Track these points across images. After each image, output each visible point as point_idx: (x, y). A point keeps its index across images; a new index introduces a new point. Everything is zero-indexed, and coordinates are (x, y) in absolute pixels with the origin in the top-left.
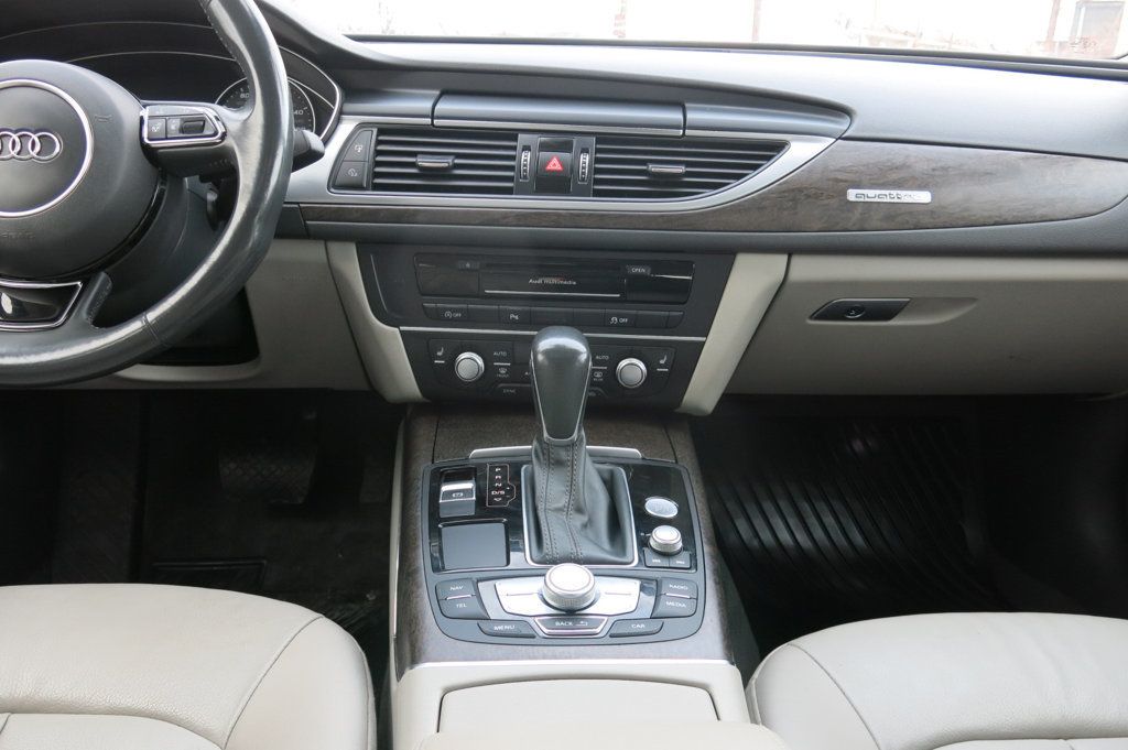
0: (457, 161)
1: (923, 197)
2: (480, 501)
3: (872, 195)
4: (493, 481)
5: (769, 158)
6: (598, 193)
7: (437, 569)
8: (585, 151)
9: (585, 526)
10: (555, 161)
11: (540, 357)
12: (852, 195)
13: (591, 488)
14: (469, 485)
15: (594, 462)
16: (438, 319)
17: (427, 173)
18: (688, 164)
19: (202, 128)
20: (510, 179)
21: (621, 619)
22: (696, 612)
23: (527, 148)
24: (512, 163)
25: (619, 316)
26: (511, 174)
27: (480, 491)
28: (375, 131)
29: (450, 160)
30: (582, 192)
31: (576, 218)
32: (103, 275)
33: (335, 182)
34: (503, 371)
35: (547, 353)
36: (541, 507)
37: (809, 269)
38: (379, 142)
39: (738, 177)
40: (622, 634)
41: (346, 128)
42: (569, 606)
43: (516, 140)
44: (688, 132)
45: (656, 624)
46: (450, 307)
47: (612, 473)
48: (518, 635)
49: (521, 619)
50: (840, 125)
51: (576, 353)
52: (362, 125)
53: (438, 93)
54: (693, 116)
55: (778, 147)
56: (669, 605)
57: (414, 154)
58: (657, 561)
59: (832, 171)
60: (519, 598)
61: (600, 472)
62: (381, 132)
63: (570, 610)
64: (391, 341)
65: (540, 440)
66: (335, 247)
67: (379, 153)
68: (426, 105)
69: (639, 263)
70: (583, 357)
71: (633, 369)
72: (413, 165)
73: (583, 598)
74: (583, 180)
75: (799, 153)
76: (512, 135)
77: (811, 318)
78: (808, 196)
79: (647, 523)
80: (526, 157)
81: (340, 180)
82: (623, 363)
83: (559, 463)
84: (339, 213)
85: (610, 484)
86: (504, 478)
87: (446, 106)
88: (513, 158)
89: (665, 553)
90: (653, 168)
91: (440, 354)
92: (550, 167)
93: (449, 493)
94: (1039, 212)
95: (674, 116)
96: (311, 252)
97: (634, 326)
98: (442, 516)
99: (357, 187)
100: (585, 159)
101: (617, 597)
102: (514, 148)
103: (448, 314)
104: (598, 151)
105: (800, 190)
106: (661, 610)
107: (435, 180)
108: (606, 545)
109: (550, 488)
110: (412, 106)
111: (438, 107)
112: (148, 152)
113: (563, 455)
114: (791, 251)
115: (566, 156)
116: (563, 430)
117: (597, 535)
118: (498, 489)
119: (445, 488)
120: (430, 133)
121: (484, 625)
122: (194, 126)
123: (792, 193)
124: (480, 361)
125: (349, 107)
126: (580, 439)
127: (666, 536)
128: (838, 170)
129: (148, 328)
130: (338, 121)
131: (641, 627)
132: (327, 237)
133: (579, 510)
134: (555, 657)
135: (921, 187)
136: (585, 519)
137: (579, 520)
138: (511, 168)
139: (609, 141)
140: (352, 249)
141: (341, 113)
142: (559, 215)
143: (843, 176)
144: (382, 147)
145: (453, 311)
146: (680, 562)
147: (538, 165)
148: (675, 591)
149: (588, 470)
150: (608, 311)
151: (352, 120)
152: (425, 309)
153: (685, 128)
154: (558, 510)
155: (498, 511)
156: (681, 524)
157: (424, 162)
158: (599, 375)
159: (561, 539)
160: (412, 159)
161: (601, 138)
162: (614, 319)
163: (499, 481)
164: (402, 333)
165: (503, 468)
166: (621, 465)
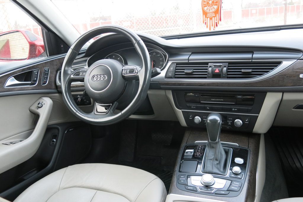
0: (194, 71)
2: (194, 155)
4: (198, 150)
5: (276, 66)
6: (228, 78)
7: (180, 171)
8: (225, 67)
9: (218, 164)
10: (217, 70)
11: (208, 121)
12: (301, 76)
13: (221, 154)
14: (192, 150)
15: (223, 146)
16: (189, 108)
17: (187, 74)
18: (253, 69)
19: (133, 72)
20: (206, 75)
21: (219, 190)
22: (239, 191)
23: (210, 67)
24: (207, 71)
25: (235, 108)
27: (194, 152)
28: (175, 64)
29: (192, 70)
30: (224, 78)
31: (222, 84)
32: (116, 102)
33: (166, 77)
34: (206, 121)
35: (210, 120)
36: (206, 158)
37: (288, 96)
38: (176, 67)
39: (272, 69)
40: (218, 194)
43: (208, 64)
44: (253, 60)
45: (228, 192)
46: (193, 105)
47: (228, 150)
48: (194, 190)
49: (195, 187)
50: (299, 56)
51: (217, 121)
52: (173, 63)
53: (191, 53)
54: (255, 56)
55: (280, 63)
56: (232, 188)
57: (184, 69)
58: (233, 176)
59: (295, 69)
60: (196, 181)
61: (224, 149)
62: (177, 64)
63: (207, 186)
64: (180, 113)
65: (209, 142)
66: (167, 92)
68: (186, 57)
69: (239, 95)
70: (219, 121)
71: (239, 122)
72: (183, 72)
73: (210, 183)
74: (224, 74)
75: (285, 64)
76: (207, 63)
77: (293, 108)
78: (287, 77)
79: (234, 164)
80: (210, 69)
81: (167, 76)
82: (236, 120)
83: (213, 147)
84: (168, 84)
85: (227, 153)
87: (192, 57)
88: (207, 69)
89: (236, 174)
90: (243, 71)
91: (191, 116)
92: (216, 71)
95: (250, 56)
96: (162, 92)
97: (239, 111)
98: (184, 158)
99: (171, 78)
100: (225, 69)
101: (220, 184)
102: (207, 67)
103: (192, 107)
104: (228, 66)
105: (285, 75)
106: (230, 188)
107: (189, 76)
108: (222, 170)
109: (209, 153)
110: (184, 58)
111: (190, 57)
112: (123, 77)
113: (214, 146)
114: (283, 92)
115: (220, 68)
116: (213, 139)
117: (220, 167)
118: (199, 152)
119: (187, 151)
120: (189, 64)
121: (186, 187)
122: (132, 71)
123: (282, 76)
124: (200, 119)
125: (170, 59)
126: (218, 141)
127: (237, 169)
128: (297, 69)
129: (122, 115)
130: (167, 62)
131: (223, 192)
132: (165, 89)
133: (217, 160)
134: (200, 197)
136: (218, 162)
137: (216, 162)
138: (206, 72)
139: (231, 64)
140: (171, 92)
141: (168, 60)
142: (218, 83)
143: (299, 71)
144: (177, 68)
145: (193, 106)
146: (239, 177)
147: (213, 71)
148: (235, 184)
149: (221, 149)
150: (232, 107)
151: (170, 62)
152: (187, 106)
153: (252, 59)
154: (211, 159)
155: (197, 158)
156: (243, 166)
157: (186, 71)
158: (230, 123)
159: (209, 167)
160: (183, 71)
161: (229, 63)
162: (233, 109)
163: (200, 150)
164: (182, 111)
165: (202, 146)
166: (232, 148)
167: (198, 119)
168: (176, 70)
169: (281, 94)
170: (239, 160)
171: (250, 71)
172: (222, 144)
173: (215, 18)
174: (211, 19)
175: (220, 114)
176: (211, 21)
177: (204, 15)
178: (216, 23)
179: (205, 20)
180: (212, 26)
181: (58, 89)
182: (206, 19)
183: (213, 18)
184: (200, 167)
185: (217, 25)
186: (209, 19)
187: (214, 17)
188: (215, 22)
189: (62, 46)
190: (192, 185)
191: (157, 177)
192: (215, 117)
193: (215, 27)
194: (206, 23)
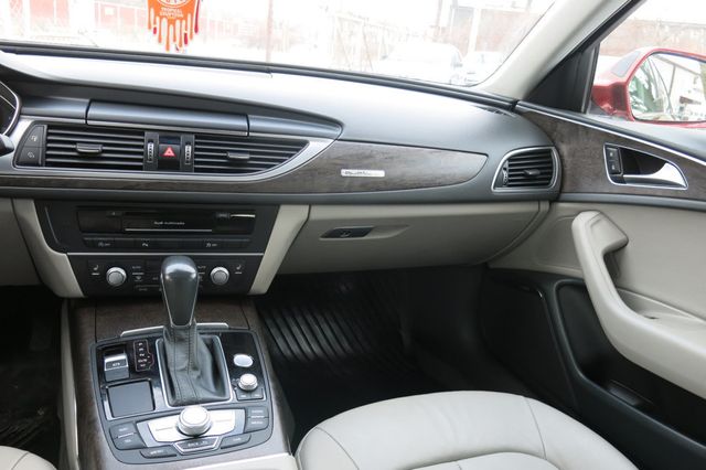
0: (105, 148)
1: (380, 174)
2: (132, 369)
3: (354, 172)
4: (138, 353)
5: (298, 150)
6: (197, 170)
8: (188, 144)
9: (199, 377)
10: (169, 150)
11: (167, 277)
12: (344, 172)
13: (201, 353)
14: (123, 357)
15: (202, 334)
16: (95, 247)
17: (83, 155)
18: (251, 153)
20: (140, 160)
21: (226, 437)
22: (268, 426)
23: (151, 141)
24: (142, 150)
25: (211, 243)
26: (141, 157)
27: (130, 361)
28: (46, 127)
29: (100, 148)
30: (188, 170)
31: (184, 185)
33: (18, 162)
34: (139, 278)
35: (171, 274)
36: (172, 369)
37: (321, 213)
38: (48, 134)
39: (281, 161)
40: (228, 446)
41: (24, 125)
42: (196, 432)
43: (144, 135)
44: (251, 134)
45: (246, 437)
46: (102, 240)
47: (212, 340)
48: (168, 456)
49: (168, 445)
50: (336, 132)
51: (189, 274)
52: (36, 123)
53: (88, 101)
54: (253, 124)
55: (304, 144)
56: (253, 424)
57: (75, 143)
58: (244, 396)
59: (333, 159)
60: (164, 431)
61: (204, 340)
62: (51, 126)
63: (195, 436)
64: (61, 261)
65: (168, 326)
66: (20, 204)
67: (49, 141)
68: (81, 110)
69: (222, 211)
70: (194, 276)
71: (220, 273)
72: (73, 150)
73: (203, 427)
74: (188, 162)
75: (315, 147)
76: (141, 132)
77: (323, 237)
78: (320, 173)
79: (237, 372)
80: (151, 147)
81: (20, 160)
82: (215, 270)
83: (181, 340)
84: (22, 181)
85: (211, 347)
86: (145, 348)
87: (94, 112)
88: (142, 147)
89: (248, 391)
90: (231, 155)
91: (96, 269)
92: (166, 154)
93: (110, 364)
95: (242, 123)
97: (221, 248)
98: (108, 380)
99: (34, 164)
100: (188, 149)
101: (222, 422)
102: (143, 140)
103: (101, 244)
104: (196, 143)
105: (316, 170)
106: (249, 427)
107: (89, 160)
108: (212, 388)
109: (177, 356)
110: (73, 110)
111: (89, 112)
113: (183, 334)
114: (311, 203)
115: (177, 147)
116: (181, 320)
117: (207, 383)
118: (142, 358)
119: (107, 360)
120: (86, 129)
121: (144, 452)
123: (310, 170)
124: (123, 273)
125: (26, 110)
126: (193, 325)
127: (248, 380)
128: (336, 159)
130: (18, 119)
131: (238, 440)
132: (12, 196)
133: (195, 368)
135: (380, 168)
136: (198, 373)
137: (195, 374)
138: (141, 153)
139: (203, 137)
140: (32, 203)
141: (20, 113)
142: (173, 183)
143: (338, 162)
144: (50, 138)
145: (104, 242)
146: (257, 395)
147: (159, 152)
148: (255, 414)
149: (199, 344)
150: (206, 240)
151: (28, 119)
152: (85, 241)
153: (249, 131)
154: (182, 370)
155: (144, 371)
156: (255, 369)
157: (82, 148)
158: (200, 277)
159: (185, 388)
160: (73, 146)
161: (198, 136)
162: (209, 245)
163: (142, 352)
164: (69, 257)
165: (144, 343)
166: (216, 334)
167: (116, 274)
168: (49, 145)
169: (307, 208)
170: (242, 360)
171: (247, 157)
172: (199, 328)
173: (184, 22)
174: (171, 22)
175: (190, 256)
176: (171, 26)
177: (152, 10)
178: (186, 35)
179: (155, 23)
180: (175, 40)
182: (158, 19)
183: (178, 22)
184: (161, 396)
185: (186, 42)
186: (165, 21)
187: (181, 19)
188: (184, 31)
190: (160, 445)
191: (24, 452)
192: (178, 266)
193: (181, 46)
194: (155, 29)
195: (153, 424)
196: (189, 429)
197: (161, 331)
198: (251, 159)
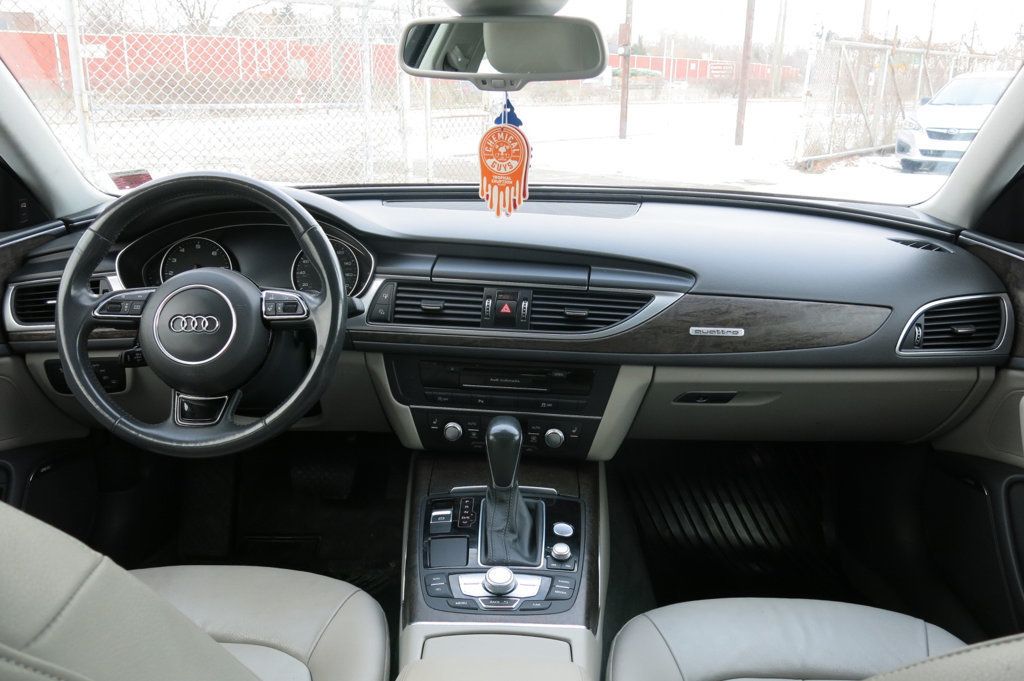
0: (446, 304)
2: (454, 524)
3: (705, 330)
4: (463, 510)
5: (642, 305)
6: (533, 327)
7: (426, 566)
8: (525, 299)
9: (515, 541)
10: (506, 306)
11: (491, 437)
12: (693, 330)
13: (521, 516)
14: (448, 512)
15: (524, 497)
16: (434, 401)
17: (427, 312)
18: (590, 309)
19: (296, 309)
20: (478, 317)
21: (527, 600)
22: (571, 598)
23: (489, 297)
24: (481, 306)
25: (546, 403)
26: (479, 313)
27: (455, 516)
28: (396, 284)
29: (442, 304)
30: (523, 327)
31: (518, 343)
32: (239, 391)
33: (371, 317)
34: (473, 434)
35: (496, 435)
36: (489, 529)
37: (666, 375)
38: (398, 291)
40: (528, 609)
41: (377, 283)
42: (498, 591)
43: (482, 290)
44: (591, 288)
45: (548, 603)
46: (441, 394)
47: (536, 505)
48: (469, 608)
49: (471, 599)
50: (688, 284)
51: (512, 436)
52: (387, 281)
53: (435, 256)
54: (595, 277)
55: (649, 298)
56: (557, 592)
57: (420, 299)
58: (554, 565)
59: (682, 315)
60: (471, 586)
61: (527, 504)
62: (401, 283)
63: (500, 595)
64: (405, 413)
65: (491, 486)
66: (370, 356)
67: (398, 298)
68: (426, 267)
69: (557, 370)
70: (517, 438)
71: (556, 434)
72: (419, 306)
73: (507, 587)
74: (524, 318)
75: (661, 302)
76: (480, 288)
77: (674, 401)
78: (665, 332)
79: (553, 539)
80: (489, 303)
81: (374, 316)
82: (550, 432)
83: (502, 501)
84: (374, 336)
85: (533, 512)
86: (470, 507)
87: (440, 268)
88: (480, 303)
89: (561, 560)
90: (568, 312)
91: (435, 423)
92: (503, 310)
93: (437, 517)
94: (816, 341)
95: (582, 276)
96: (356, 358)
97: (557, 408)
98: (432, 532)
99: (385, 321)
100: (525, 305)
101: (528, 587)
102: (481, 296)
103: (440, 398)
104: (534, 299)
105: (660, 328)
106: (552, 595)
107: (432, 317)
108: (527, 554)
109: (495, 517)
110: (419, 267)
111: (434, 269)
112: (267, 323)
113: (505, 496)
114: (655, 365)
115: (514, 303)
116: (503, 481)
117: (522, 547)
118: (466, 515)
119: (434, 513)
120: (429, 286)
121: (451, 601)
122: (291, 306)
123: (654, 327)
124: (459, 428)
125: (381, 268)
126: (515, 487)
127: (561, 549)
128: (685, 315)
129: (266, 427)
130: (373, 278)
131: (538, 605)
132: (365, 350)
133: (512, 531)
134: (488, 621)
135: (738, 326)
136: (515, 536)
137: (512, 537)
138: (479, 310)
139: (541, 292)
140: (381, 358)
141: (375, 272)
142: (508, 341)
143: (688, 319)
144: (399, 295)
145: (443, 396)
146: (568, 566)
147: (496, 308)
148: (563, 584)
149: (520, 505)
150: (539, 399)
151: (381, 277)
152: (426, 396)
153: (589, 286)
154: (498, 531)
155: (465, 530)
156: (573, 542)
157: (426, 305)
158: (534, 438)
159: (497, 551)
160: (418, 303)
161: (536, 291)
162: (543, 404)
163: (467, 509)
164: (412, 410)
165: (471, 500)
166: (543, 499)
167: (453, 428)
168: (398, 302)
169: (650, 369)
170: (563, 529)
171: (584, 313)
172: (522, 491)
173: (513, 188)
174: (502, 189)
175: (513, 415)
176: (502, 193)
177: (485, 178)
178: (515, 200)
179: (487, 190)
180: (504, 205)
181: (11, 343)
182: (490, 186)
183: (507, 188)
184: (476, 555)
185: (515, 206)
186: (496, 188)
187: (510, 186)
188: (513, 197)
189: (24, 205)
190: (464, 597)
191: (358, 589)
192: (505, 426)
193: (510, 210)
194: (488, 196)
195: (464, 579)
196: (492, 587)
197: (483, 490)
198: (590, 315)
